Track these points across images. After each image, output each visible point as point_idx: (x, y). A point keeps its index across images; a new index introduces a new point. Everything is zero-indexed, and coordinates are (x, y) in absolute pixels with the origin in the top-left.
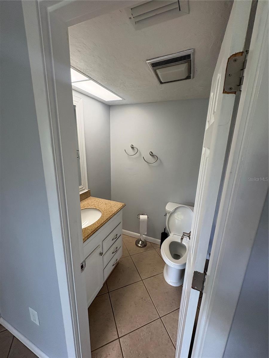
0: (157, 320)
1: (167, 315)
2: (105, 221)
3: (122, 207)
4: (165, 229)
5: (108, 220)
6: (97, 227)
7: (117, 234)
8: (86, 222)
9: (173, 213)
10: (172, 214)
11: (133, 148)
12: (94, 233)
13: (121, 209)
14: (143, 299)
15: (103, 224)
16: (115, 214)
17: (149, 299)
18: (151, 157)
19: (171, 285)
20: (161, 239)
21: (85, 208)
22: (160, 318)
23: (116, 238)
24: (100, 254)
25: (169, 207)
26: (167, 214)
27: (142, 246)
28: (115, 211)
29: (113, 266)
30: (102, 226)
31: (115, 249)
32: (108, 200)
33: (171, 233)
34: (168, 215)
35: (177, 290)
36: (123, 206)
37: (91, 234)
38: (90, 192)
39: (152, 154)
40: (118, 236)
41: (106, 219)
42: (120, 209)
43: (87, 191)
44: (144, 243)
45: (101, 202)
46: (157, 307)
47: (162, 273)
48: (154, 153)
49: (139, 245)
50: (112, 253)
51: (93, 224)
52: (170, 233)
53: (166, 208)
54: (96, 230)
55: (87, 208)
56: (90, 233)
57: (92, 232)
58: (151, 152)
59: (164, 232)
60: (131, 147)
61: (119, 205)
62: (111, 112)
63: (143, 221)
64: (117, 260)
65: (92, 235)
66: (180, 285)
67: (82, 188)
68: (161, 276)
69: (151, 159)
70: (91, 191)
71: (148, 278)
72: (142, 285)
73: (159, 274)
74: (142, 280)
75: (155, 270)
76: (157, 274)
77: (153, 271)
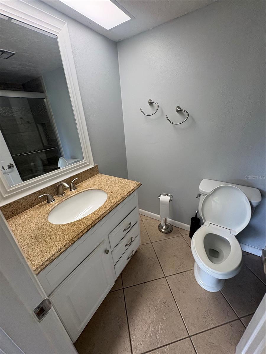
0: (184, 340)
1: (199, 334)
2: (109, 210)
3: (136, 188)
4: (196, 214)
5: (113, 208)
6: (95, 219)
7: (131, 223)
8: (89, 208)
9: (210, 195)
10: (208, 196)
11: (151, 104)
12: (90, 229)
13: (134, 191)
14: (166, 304)
15: (105, 214)
16: (124, 199)
17: (173, 306)
18: (177, 114)
19: (205, 289)
20: (190, 224)
21: (88, 189)
22: (189, 337)
23: (128, 229)
24: (106, 251)
25: (205, 186)
26: (201, 196)
27: (166, 232)
28: (126, 193)
29: (127, 259)
30: (102, 218)
31: (130, 240)
32: (120, 178)
33: (207, 221)
34: (202, 198)
35: (213, 297)
36: (138, 187)
37: (85, 231)
38: (97, 168)
39: (179, 111)
40: (132, 225)
41: (110, 207)
42: (132, 191)
43: (93, 166)
44: (169, 228)
45: (110, 181)
46: (184, 319)
47: (191, 270)
48: (182, 108)
49: (163, 230)
50: (125, 245)
51: (91, 214)
52: (205, 221)
53: (200, 188)
54: (93, 224)
55: (91, 188)
56: (84, 229)
57: (87, 227)
58: (179, 107)
59: (195, 216)
60: (149, 103)
61: (131, 184)
62: (118, 53)
63: (164, 203)
64: (132, 252)
65: (85, 233)
66: (218, 291)
67: (86, 163)
68: (191, 274)
69: (178, 118)
70: (98, 166)
71: (173, 275)
72: (164, 284)
73: (188, 271)
74: (165, 277)
75: (182, 264)
76: (186, 270)
77: (179, 266)
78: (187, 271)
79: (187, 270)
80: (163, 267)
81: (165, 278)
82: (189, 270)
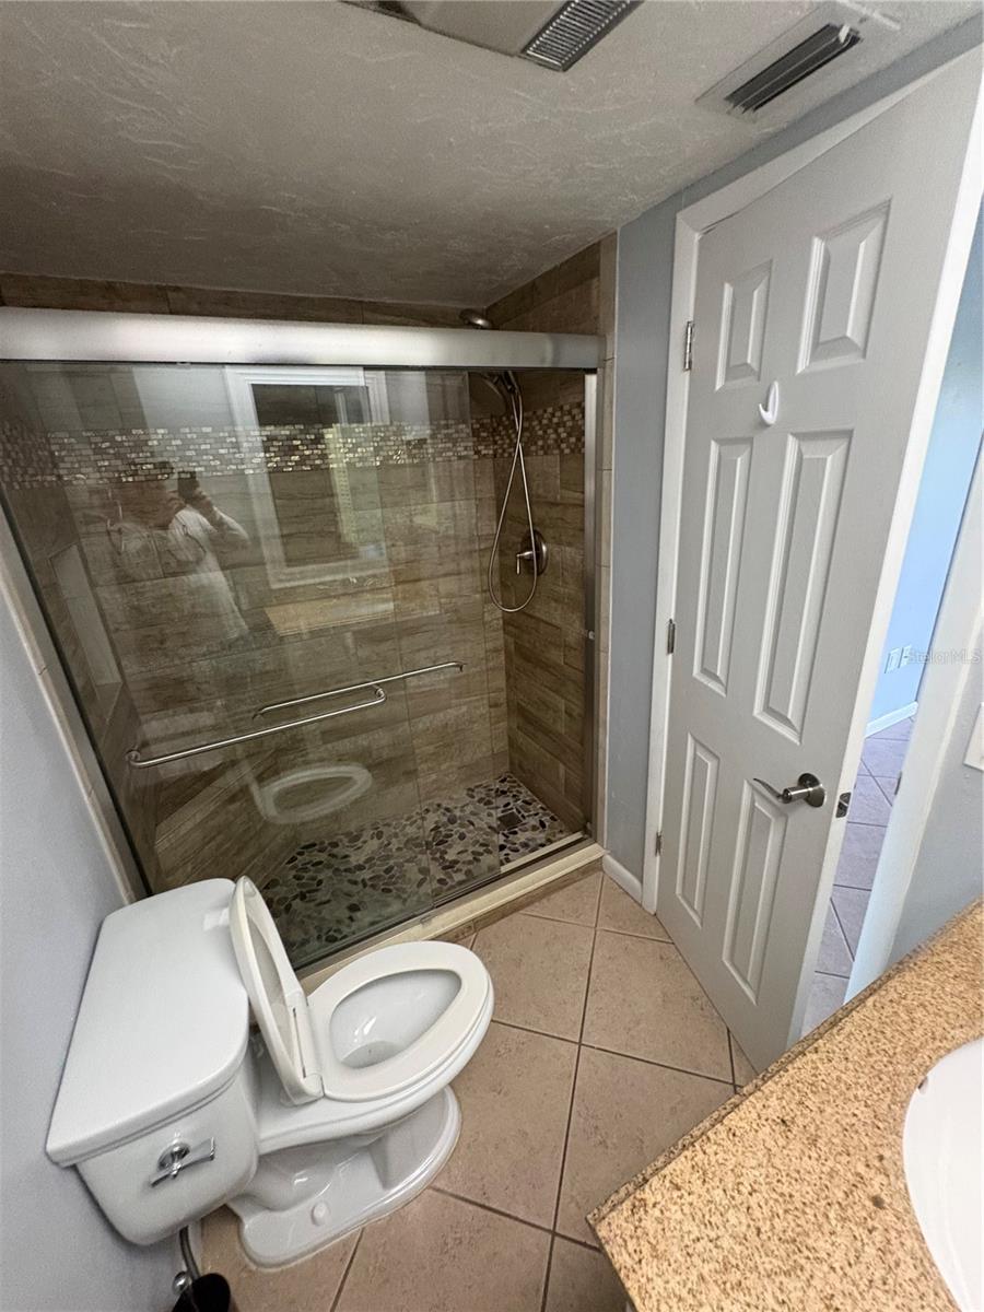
71: (516, 1219)
72: (573, 1205)
73: (452, 1195)
74: (554, 1234)
75: (449, 1240)
76: (459, 1202)
77: (465, 1242)
78: (457, 1197)
79: (452, 1200)
80: (538, 1290)
81: (557, 1230)
82: (445, 1197)
